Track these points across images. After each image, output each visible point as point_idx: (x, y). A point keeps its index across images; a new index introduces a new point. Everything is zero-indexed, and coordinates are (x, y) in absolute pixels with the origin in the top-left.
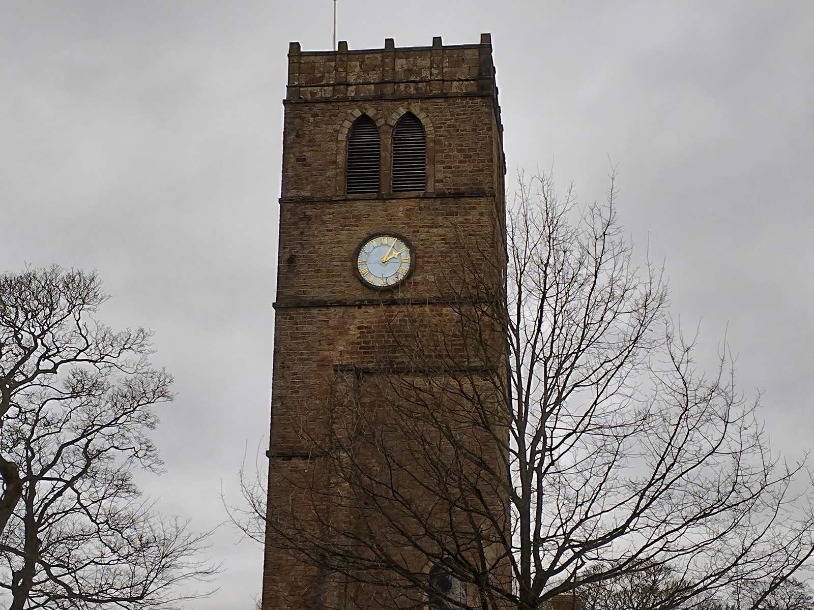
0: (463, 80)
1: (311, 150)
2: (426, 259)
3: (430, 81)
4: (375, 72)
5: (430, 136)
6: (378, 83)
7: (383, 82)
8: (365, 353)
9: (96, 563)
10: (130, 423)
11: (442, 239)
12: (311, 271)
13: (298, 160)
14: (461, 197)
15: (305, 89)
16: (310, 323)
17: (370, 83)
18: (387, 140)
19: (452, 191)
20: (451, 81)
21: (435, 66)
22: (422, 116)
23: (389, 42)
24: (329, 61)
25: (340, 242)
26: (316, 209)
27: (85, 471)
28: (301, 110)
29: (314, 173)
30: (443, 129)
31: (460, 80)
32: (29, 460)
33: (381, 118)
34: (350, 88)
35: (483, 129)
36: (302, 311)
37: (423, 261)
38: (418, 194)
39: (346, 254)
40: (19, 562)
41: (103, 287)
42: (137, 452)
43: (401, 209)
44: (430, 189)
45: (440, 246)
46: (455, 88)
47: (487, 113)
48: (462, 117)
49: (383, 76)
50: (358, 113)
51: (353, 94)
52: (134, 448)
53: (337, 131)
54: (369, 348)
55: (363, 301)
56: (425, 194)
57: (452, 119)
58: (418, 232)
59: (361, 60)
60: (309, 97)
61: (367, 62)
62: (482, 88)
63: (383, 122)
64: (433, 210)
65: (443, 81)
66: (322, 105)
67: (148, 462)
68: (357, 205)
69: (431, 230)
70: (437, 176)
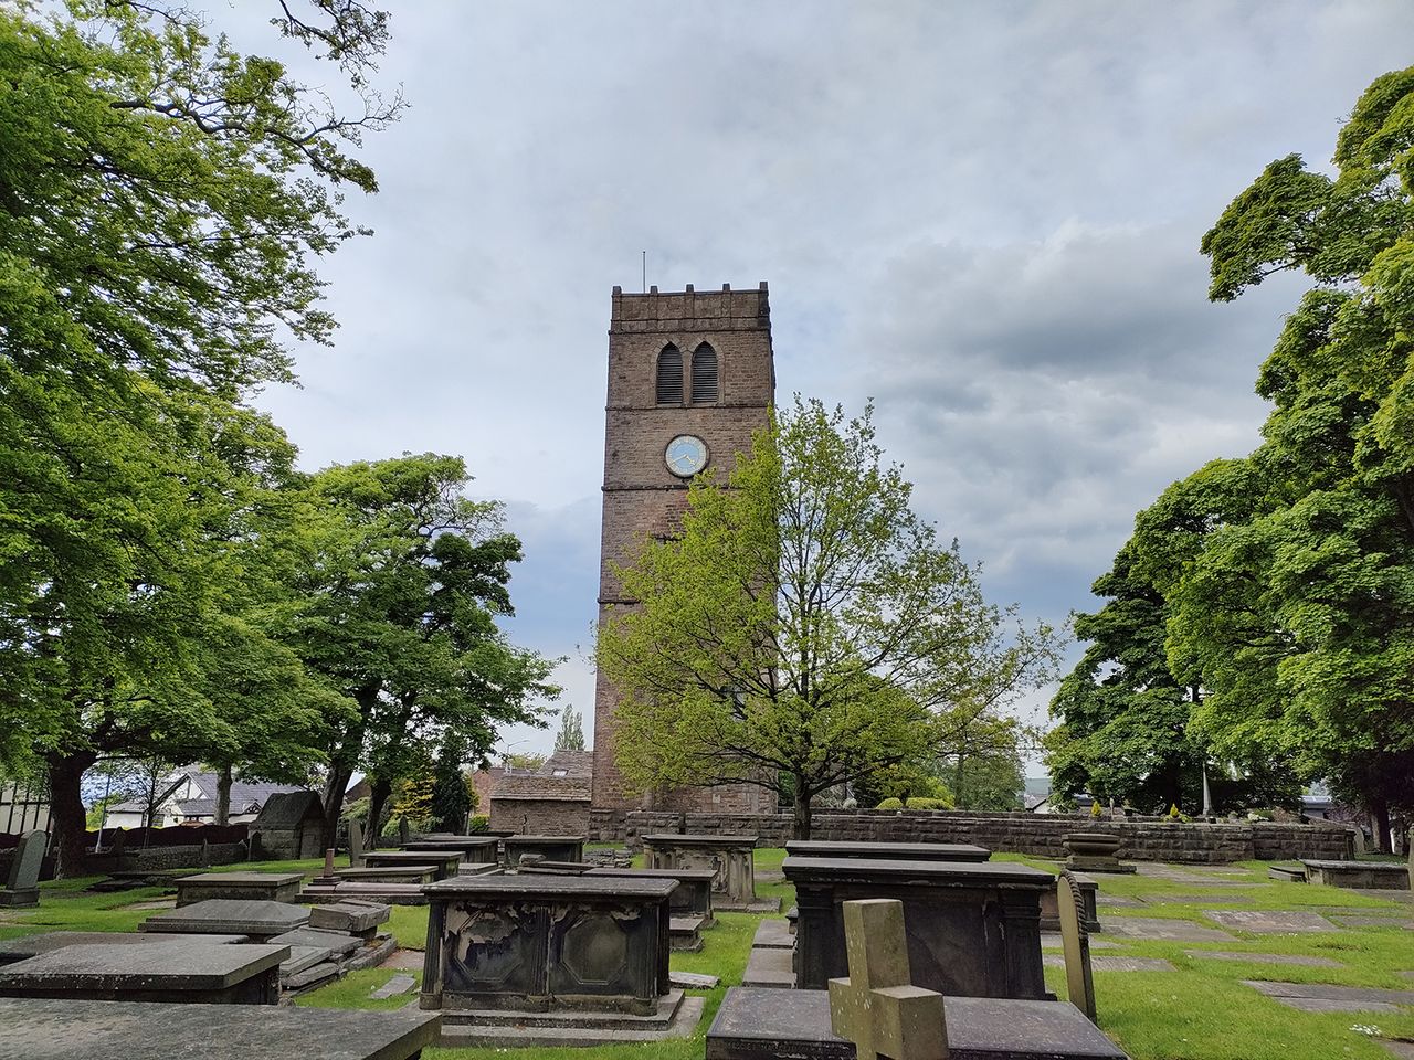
0: (746, 318)
3: (721, 318)
4: (679, 310)
5: (721, 360)
6: (681, 319)
7: (685, 318)
8: (671, 525)
11: (730, 439)
13: (620, 377)
14: (745, 407)
16: (630, 502)
17: (675, 319)
18: (687, 363)
19: (738, 402)
20: (737, 318)
22: (714, 345)
23: (690, 287)
24: (643, 301)
25: (652, 441)
26: (634, 415)
28: (622, 339)
30: (731, 355)
31: (744, 317)
35: (762, 355)
36: (623, 493)
38: (712, 405)
39: (657, 450)
43: (699, 416)
44: (721, 401)
45: (728, 444)
46: (739, 324)
47: (763, 343)
49: (685, 313)
50: (666, 343)
51: (662, 327)
53: (649, 356)
54: (675, 521)
55: (670, 486)
58: (712, 433)
60: (628, 330)
61: (673, 302)
62: (761, 323)
64: (724, 416)
65: (731, 318)
66: (638, 335)
68: (666, 412)
69: (721, 432)
70: (726, 390)
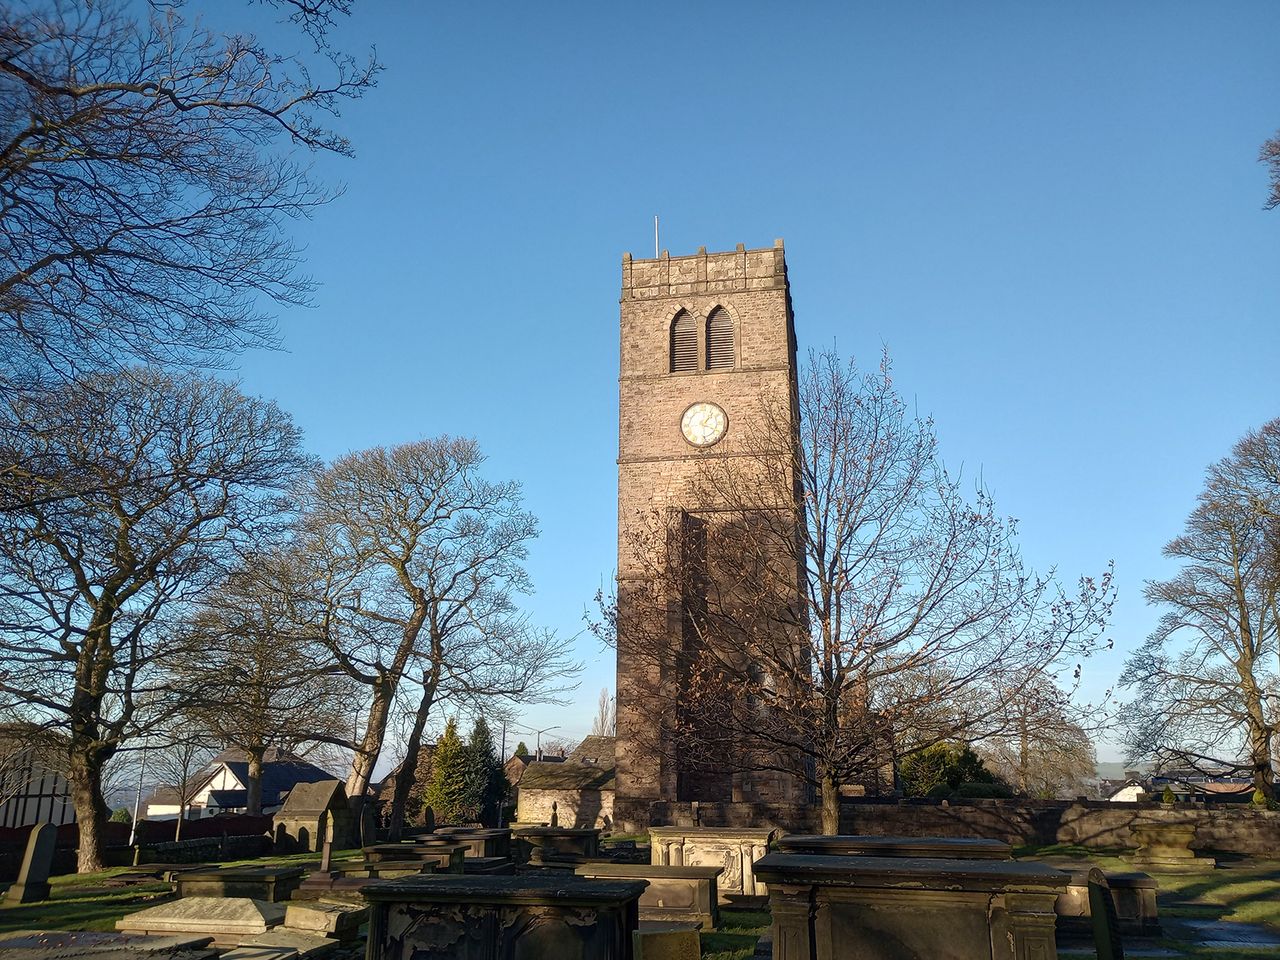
0: (761, 278)
1: (643, 339)
2: (736, 422)
3: (735, 279)
4: (691, 274)
5: (736, 324)
6: (694, 283)
7: (698, 282)
8: (690, 497)
9: (486, 664)
10: (507, 555)
11: (748, 405)
12: (645, 434)
15: (637, 290)
16: (646, 475)
17: (688, 283)
18: (701, 328)
19: (756, 366)
20: (752, 278)
21: (739, 267)
22: (730, 307)
24: (655, 266)
25: (667, 410)
26: (648, 385)
27: (474, 592)
28: (634, 307)
29: (645, 356)
30: (747, 317)
31: (759, 277)
32: (432, 586)
33: (696, 310)
34: (672, 288)
35: (778, 316)
36: (639, 465)
37: (734, 423)
38: (728, 370)
39: (673, 420)
40: (428, 665)
41: (483, 451)
42: (513, 578)
44: (738, 366)
45: (747, 411)
46: (755, 284)
48: (762, 307)
49: (697, 276)
50: (678, 308)
51: (674, 292)
53: (662, 323)
54: (694, 493)
55: (687, 456)
56: (733, 370)
57: (754, 309)
58: (729, 400)
59: (679, 265)
60: (639, 296)
61: (685, 266)
62: (777, 283)
63: (698, 314)
64: (741, 382)
65: (746, 279)
66: (650, 302)
67: (520, 586)
69: (739, 398)
70: (744, 353)
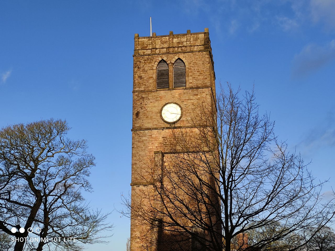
0: (198, 46)
1: (144, 73)
2: (187, 112)
3: (186, 46)
4: (166, 44)
5: (187, 67)
6: (168, 48)
8: (165, 147)
9: (70, 226)
10: (80, 174)
11: (192, 104)
12: (145, 117)
13: (139, 77)
14: (199, 88)
15: (141, 51)
16: (145, 136)
17: (164, 48)
18: (171, 69)
19: (196, 86)
20: (194, 46)
21: (188, 41)
22: (184, 60)
24: (149, 40)
25: (155, 106)
26: (146, 94)
27: (65, 192)
28: (140, 59)
29: (145, 81)
30: (192, 64)
31: (197, 46)
32: (45, 189)
33: (169, 60)
34: (157, 50)
35: (206, 63)
36: (142, 131)
37: (186, 112)
38: (183, 88)
39: (158, 111)
40: (42, 226)
41: (69, 124)
42: (83, 185)
43: (177, 93)
44: (188, 86)
45: (192, 107)
46: (196, 49)
47: (207, 57)
48: (199, 59)
49: (169, 45)
50: (160, 59)
51: (158, 52)
52: (82, 183)
53: (153, 66)
54: (167, 145)
55: (164, 128)
56: (185, 88)
57: (195, 60)
58: (184, 102)
59: (161, 39)
60: (142, 54)
61: (163, 40)
62: (205, 48)
63: (170, 62)
64: (189, 93)
65: (191, 46)
66: (147, 57)
67: (87, 188)
68: (161, 93)
69: (188, 101)
70: (190, 81)
